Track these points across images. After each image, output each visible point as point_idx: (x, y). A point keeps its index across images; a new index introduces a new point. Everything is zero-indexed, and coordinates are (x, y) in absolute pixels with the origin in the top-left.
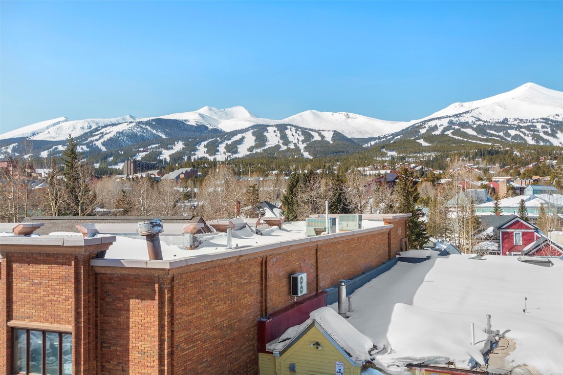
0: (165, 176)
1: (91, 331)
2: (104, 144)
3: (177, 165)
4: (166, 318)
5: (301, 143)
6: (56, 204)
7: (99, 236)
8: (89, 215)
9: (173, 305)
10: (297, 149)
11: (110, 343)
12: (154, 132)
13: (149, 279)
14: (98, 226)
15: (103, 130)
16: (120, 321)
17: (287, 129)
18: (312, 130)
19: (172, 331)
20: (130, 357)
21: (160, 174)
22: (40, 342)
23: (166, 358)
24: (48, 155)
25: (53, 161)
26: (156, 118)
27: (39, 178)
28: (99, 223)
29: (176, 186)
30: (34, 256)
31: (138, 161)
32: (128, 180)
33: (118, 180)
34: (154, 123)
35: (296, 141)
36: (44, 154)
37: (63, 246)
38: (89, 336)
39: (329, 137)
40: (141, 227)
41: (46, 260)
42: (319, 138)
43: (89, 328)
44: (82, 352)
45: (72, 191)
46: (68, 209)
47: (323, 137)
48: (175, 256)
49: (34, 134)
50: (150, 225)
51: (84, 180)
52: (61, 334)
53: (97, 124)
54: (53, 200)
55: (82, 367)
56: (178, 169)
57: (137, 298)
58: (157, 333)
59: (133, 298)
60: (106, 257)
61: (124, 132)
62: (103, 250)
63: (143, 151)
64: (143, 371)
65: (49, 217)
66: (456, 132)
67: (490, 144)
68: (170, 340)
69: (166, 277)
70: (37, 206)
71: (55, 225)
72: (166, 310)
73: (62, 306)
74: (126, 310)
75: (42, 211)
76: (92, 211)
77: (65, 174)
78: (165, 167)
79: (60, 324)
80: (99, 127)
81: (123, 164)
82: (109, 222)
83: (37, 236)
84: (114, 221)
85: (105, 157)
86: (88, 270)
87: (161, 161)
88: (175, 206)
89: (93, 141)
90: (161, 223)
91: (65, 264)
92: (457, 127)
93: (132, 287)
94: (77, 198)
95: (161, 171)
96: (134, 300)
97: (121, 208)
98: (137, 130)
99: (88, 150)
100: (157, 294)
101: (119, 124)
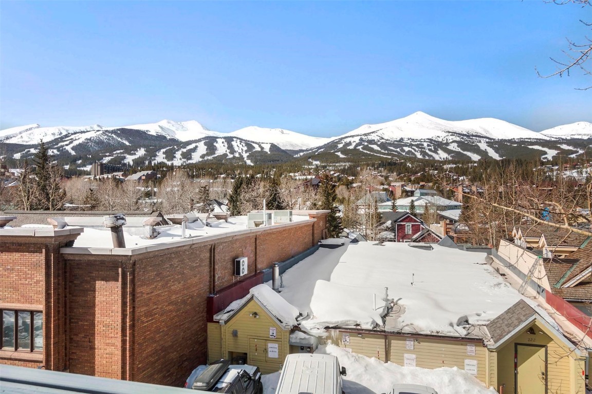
0: (129, 177)
1: (61, 309)
2: (73, 149)
3: (139, 168)
4: (128, 296)
5: (244, 152)
6: (28, 200)
7: (67, 228)
8: (59, 210)
9: (134, 285)
10: (241, 158)
11: (77, 319)
12: (119, 139)
13: (113, 264)
14: (67, 219)
15: (73, 137)
16: (87, 300)
17: (233, 141)
18: (253, 142)
19: (134, 308)
20: (96, 330)
21: (125, 175)
22: (13, 320)
23: (128, 330)
24: (21, 157)
25: (25, 162)
26: (121, 128)
27: (12, 177)
28: (69, 216)
29: (139, 185)
30: (7, 245)
31: (104, 164)
32: (95, 180)
33: (86, 180)
34: (119, 132)
35: (240, 151)
36: (17, 156)
37: (34, 237)
38: (59, 313)
39: (267, 148)
40: (107, 220)
41: (18, 249)
42: (259, 149)
43: (59, 307)
44: (52, 327)
45: (44, 189)
46: (40, 205)
47: (262, 148)
48: (137, 244)
49: (7, 138)
50: (115, 219)
51: (54, 179)
52: (32, 313)
53: (67, 131)
54: (25, 196)
55: (52, 340)
56: (140, 172)
57: (102, 280)
58: (120, 309)
59: (98, 280)
60: (75, 245)
61: (92, 138)
62: (72, 240)
63: (109, 156)
64: (108, 341)
65: (22, 211)
66: (365, 148)
67: (390, 157)
68: (131, 314)
69: (128, 262)
70: (10, 201)
71: (27, 218)
72: (128, 290)
73: (33, 289)
74: (92, 291)
75: (15, 205)
76: (62, 207)
77: (36, 174)
78: (129, 170)
79: (32, 304)
80: (69, 134)
81: (91, 166)
82: (78, 216)
83: (10, 228)
84: (82, 215)
85: (73, 160)
86: (58, 257)
87: (125, 164)
88: (137, 202)
89: (63, 146)
90: (124, 217)
91: (36, 252)
92: (366, 144)
93: (98, 271)
94: (48, 195)
95: (125, 173)
96: (100, 282)
97: (89, 204)
98: (104, 138)
99: (59, 153)
100: (120, 276)
101: (88, 131)
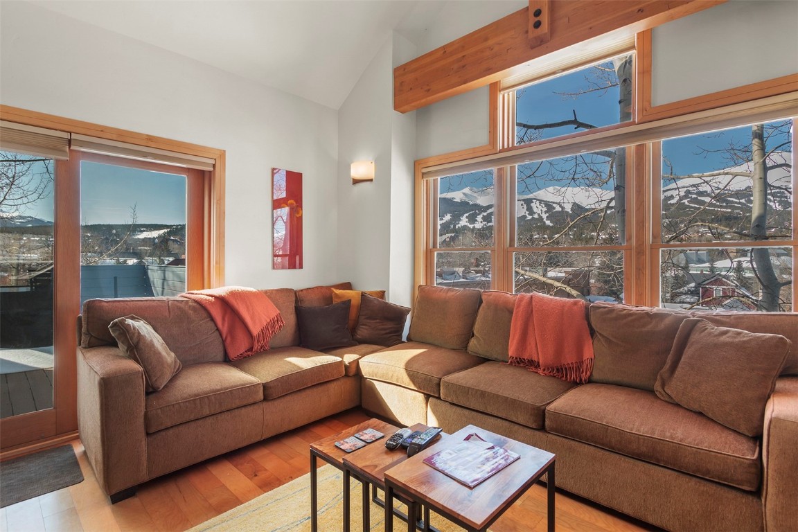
5: (543, 213)
10: (541, 218)
17: (533, 202)
18: (554, 203)
35: (540, 212)
39: (568, 208)
42: (560, 209)
47: (563, 208)
66: (695, 201)
67: (730, 210)
92: (694, 196)
